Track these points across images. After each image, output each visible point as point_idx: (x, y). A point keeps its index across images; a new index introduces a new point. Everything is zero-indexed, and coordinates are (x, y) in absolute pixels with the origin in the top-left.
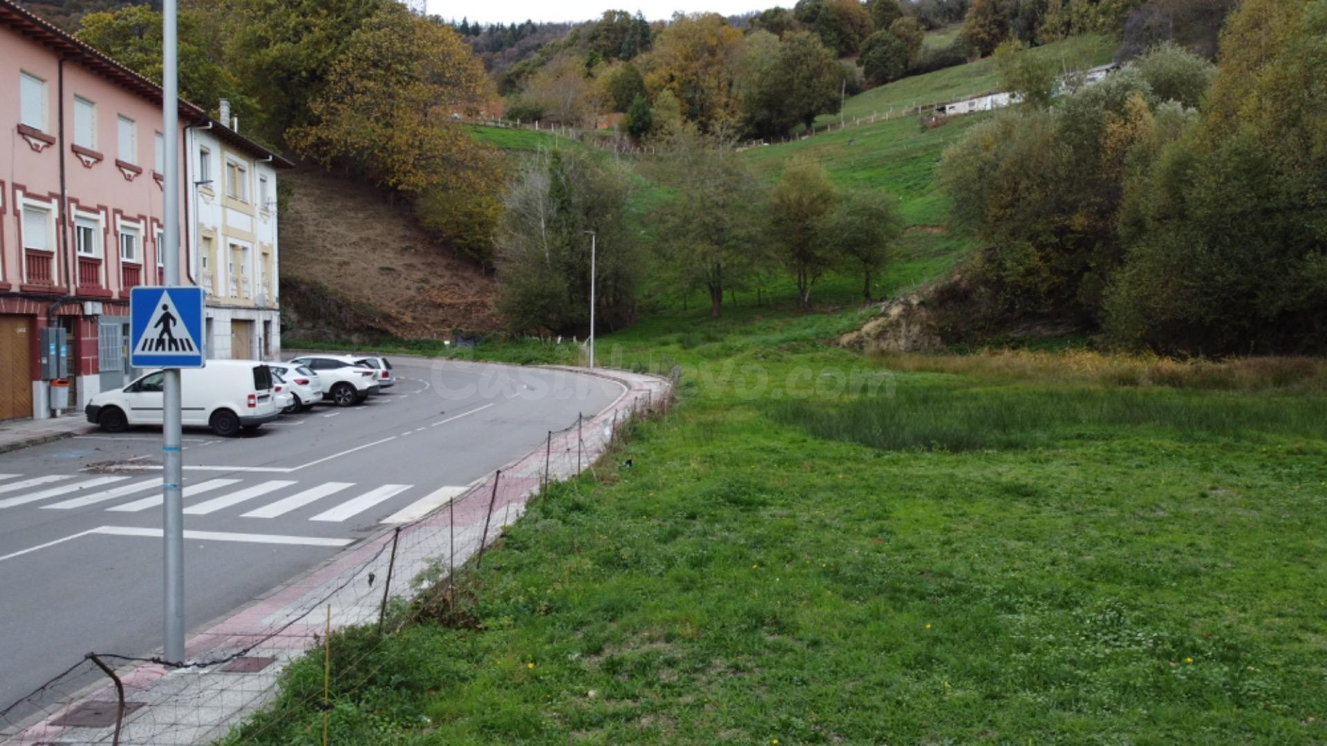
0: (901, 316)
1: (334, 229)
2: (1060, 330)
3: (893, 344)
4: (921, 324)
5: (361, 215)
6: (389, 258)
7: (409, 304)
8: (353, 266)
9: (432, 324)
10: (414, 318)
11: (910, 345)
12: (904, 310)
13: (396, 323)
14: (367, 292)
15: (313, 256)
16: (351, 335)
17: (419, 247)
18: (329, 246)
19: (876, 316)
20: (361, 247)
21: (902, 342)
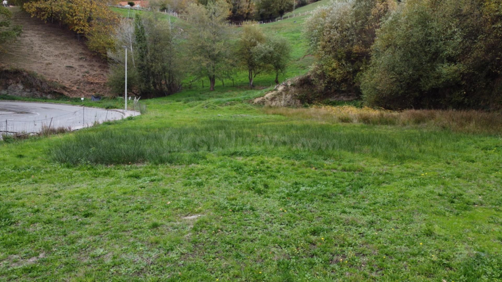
0: (283, 91)
1: (48, 49)
2: (351, 98)
3: (278, 102)
4: (292, 94)
5: (63, 44)
6: (73, 62)
7: (77, 82)
8: (53, 65)
9: (86, 91)
10: (78, 88)
11: (286, 103)
12: (284, 88)
13: (68, 90)
14: (57, 76)
15: (35, 60)
16: (47, 95)
17: (88, 58)
18: (44, 56)
19: (272, 91)
20: (60, 57)
21: (283, 102)
